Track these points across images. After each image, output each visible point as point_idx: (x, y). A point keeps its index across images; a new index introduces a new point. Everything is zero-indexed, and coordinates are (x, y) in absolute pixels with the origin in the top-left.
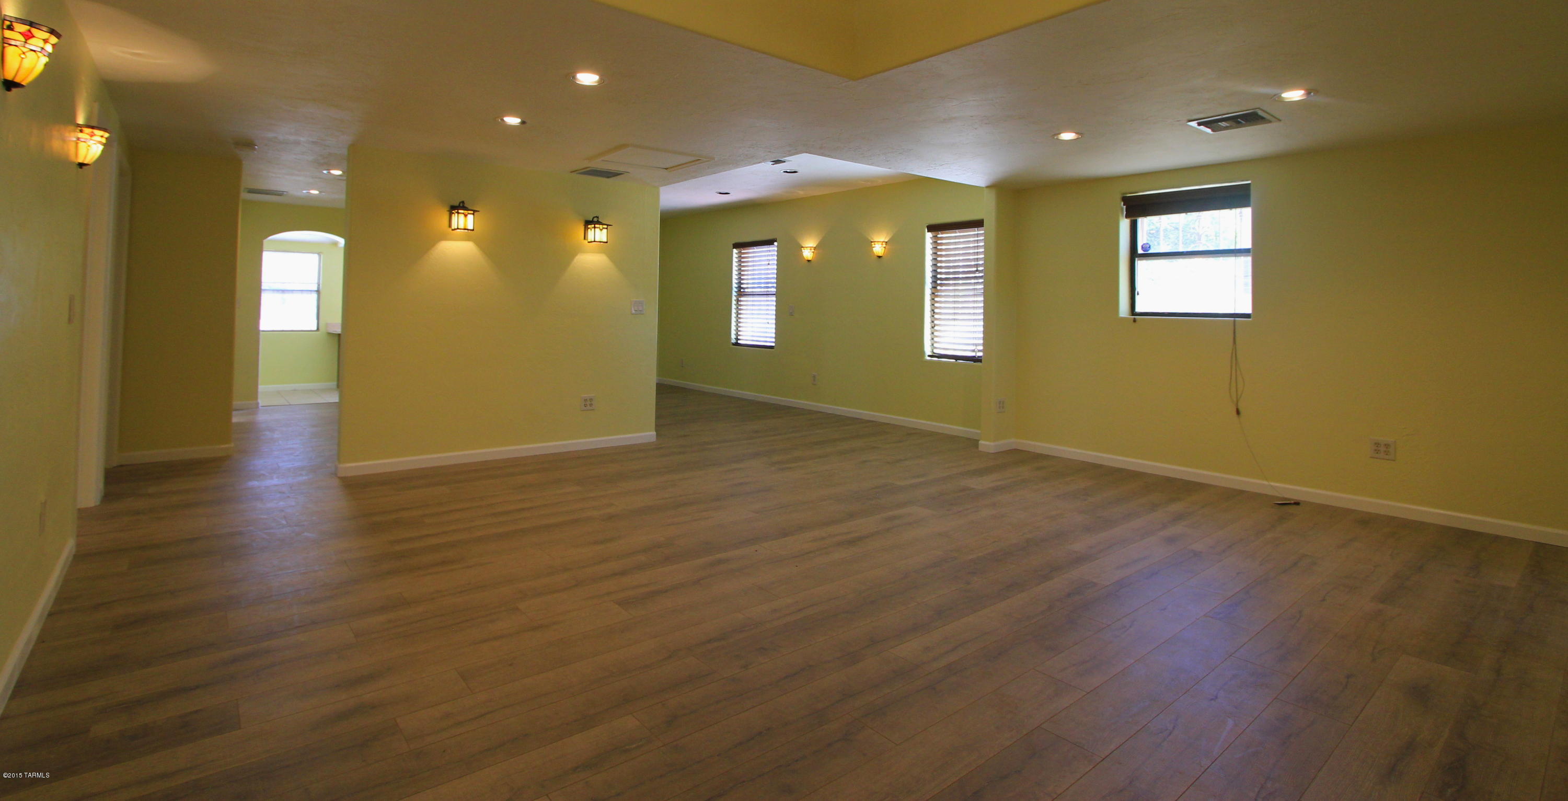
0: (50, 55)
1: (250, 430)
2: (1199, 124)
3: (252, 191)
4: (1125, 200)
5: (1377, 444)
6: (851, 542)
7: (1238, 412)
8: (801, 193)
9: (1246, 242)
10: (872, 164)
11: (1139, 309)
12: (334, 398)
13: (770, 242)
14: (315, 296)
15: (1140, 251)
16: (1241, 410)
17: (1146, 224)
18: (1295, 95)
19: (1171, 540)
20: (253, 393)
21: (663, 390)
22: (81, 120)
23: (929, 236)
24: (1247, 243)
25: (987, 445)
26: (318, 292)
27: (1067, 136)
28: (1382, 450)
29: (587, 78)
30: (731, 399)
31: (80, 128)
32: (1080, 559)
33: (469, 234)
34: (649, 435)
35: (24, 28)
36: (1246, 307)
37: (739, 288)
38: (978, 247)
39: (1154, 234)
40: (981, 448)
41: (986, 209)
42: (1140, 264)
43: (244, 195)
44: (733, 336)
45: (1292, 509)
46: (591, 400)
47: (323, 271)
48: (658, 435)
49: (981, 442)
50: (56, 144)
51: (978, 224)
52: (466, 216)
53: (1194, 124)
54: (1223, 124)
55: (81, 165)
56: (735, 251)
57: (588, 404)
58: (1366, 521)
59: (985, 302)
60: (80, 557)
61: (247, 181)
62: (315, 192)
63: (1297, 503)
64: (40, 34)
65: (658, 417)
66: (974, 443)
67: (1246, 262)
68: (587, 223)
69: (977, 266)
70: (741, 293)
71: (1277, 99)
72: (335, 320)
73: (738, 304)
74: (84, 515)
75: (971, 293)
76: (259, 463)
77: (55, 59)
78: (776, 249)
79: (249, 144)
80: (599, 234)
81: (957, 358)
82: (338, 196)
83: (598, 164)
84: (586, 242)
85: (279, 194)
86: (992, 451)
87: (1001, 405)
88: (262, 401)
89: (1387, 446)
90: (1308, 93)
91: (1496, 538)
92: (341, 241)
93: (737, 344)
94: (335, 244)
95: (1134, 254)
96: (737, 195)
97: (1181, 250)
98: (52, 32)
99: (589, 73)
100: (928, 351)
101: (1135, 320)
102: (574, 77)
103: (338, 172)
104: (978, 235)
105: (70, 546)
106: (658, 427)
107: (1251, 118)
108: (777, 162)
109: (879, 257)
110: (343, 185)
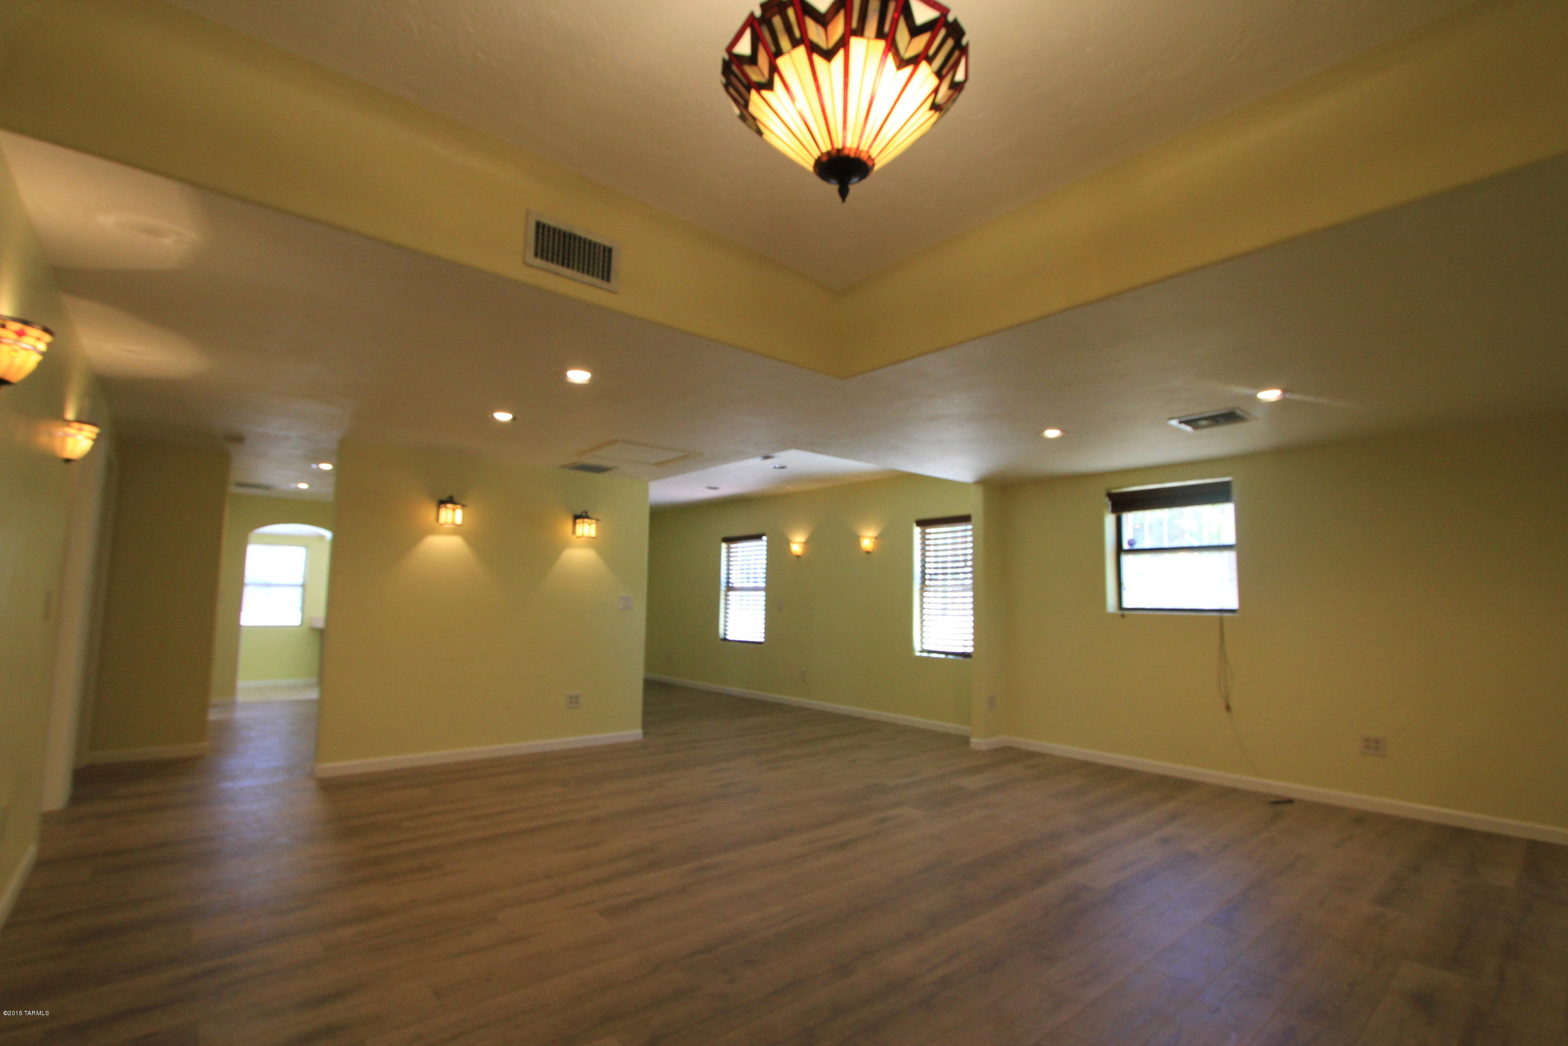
0: (42, 354)
1: (226, 729)
2: (1181, 422)
3: (241, 485)
4: (1111, 496)
5: (1367, 740)
6: (843, 845)
7: (1228, 708)
8: (790, 488)
9: (1230, 537)
10: (861, 460)
11: (1126, 604)
12: (313, 694)
13: (758, 537)
14: (299, 591)
15: (1126, 546)
16: (1232, 705)
17: (1131, 519)
18: (1271, 395)
19: (1165, 841)
20: (232, 688)
21: (649, 685)
22: (70, 414)
23: (917, 530)
24: (1231, 539)
25: (978, 742)
26: (303, 586)
27: (1052, 433)
28: (1373, 746)
29: (579, 376)
30: (719, 695)
31: (68, 423)
32: (1075, 862)
33: (457, 530)
34: (635, 733)
35: (17, 326)
36: (1231, 600)
37: (728, 583)
38: (966, 542)
39: (1139, 530)
40: (972, 746)
41: (974, 504)
42: (1126, 559)
43: (233, 489)
44: (721, 631)
45: (1287, 807)
46: (577, 697)
47: (310, 564)
48: (645, 733)
49: (974, 740)
50: (43, 440)
51: (965, 519)
52: (454, 510)
53: (1174, 423)
54: (1203, 423)
55: (68, 461)
56: (724, 545)
57: (574, 701)
58: (1360, 819)
59: (974, 597)
60: (42, 864)
61: (237, 475)
62: (303, 486)
63: (1290, 801)
64: (34, 332)
65: (646, 714)
66: (964, 740)
67: (1230, 558)
68: (576, 517)
69: (965, 561)
70: (729, 588)
71: (1254, 400)
72: (319, 614)
73: (726, 600)
74: (48, 819)
75: (960, 588)
76: (235, 763)
77: (47, 356)
78: (765, 543)
79: (238, 439)
80: (586, 529)
81: (947, 653)
82: (327, 490)
83: (589, 460)
84: (574, 537)
85: (267, 487)
86: (983, 748)
87: (992, 702)
88: (241, 698)
89: (1377, 741)
90: (1285, 391)
91: (1489, 837)
92: (328, 535)
93: (725, 639)
94: (322, 537)
95: (1119, 550)
96: (726, 489)
97: (1166, 545)
98: (46, 330)
99: (580, 370)
100: (917, 646)
101: (1123, 616)
102: (565, 376)
103: (326, 467)
104: (966, 530)
105: (30, 854)
106: (646, 725)
107: (1229, 417)
108: (767, 457)
109: (868, 552)
110: (332, 480)
